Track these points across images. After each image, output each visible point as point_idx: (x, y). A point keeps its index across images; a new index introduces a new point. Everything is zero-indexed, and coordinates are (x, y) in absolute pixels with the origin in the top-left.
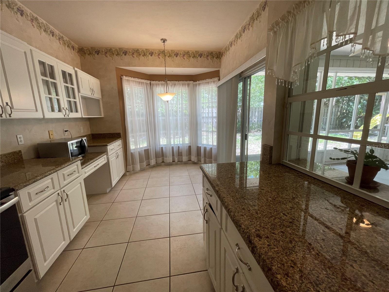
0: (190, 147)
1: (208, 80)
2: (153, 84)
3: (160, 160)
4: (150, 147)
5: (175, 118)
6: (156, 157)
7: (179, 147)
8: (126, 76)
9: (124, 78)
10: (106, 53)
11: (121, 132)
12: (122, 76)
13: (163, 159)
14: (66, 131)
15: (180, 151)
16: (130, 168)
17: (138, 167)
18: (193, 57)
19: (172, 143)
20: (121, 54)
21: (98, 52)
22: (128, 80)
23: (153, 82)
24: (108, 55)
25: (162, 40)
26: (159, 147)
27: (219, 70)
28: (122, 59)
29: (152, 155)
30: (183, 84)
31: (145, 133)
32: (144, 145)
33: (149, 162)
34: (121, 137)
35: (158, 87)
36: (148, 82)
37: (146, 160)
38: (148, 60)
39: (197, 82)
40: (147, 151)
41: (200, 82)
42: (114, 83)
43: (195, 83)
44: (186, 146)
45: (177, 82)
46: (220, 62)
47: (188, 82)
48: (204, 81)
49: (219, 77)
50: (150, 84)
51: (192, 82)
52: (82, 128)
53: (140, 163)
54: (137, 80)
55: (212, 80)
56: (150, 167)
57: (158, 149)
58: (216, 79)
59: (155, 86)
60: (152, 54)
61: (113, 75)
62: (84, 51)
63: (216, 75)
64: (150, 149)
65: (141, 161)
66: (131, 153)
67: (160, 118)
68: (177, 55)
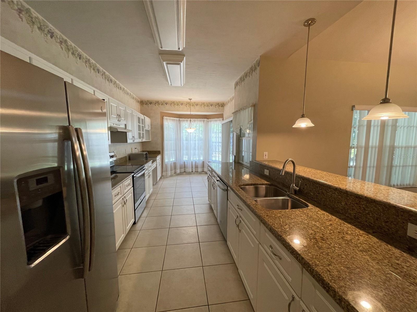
0: (203, 162)
1: (216, 119)
2: (181, 120)
3: (183, 170)
4: (177, 161)
5: (194, 142)
6: (180, 168)
7: (196, 162)
8: (166, 116)
9: (165, 117)
10: (155, 104)
11: (161, 150)
12: (164, 116)
13: (185, 170)
14: (136, 148)
15: (197, 165)
16: (164, 174)
17: (169, 173)
18: (207, 106)
19: (192, 159)
20: (164, 104)
21: (151, 103)
22: (167, 119)
23: (181, 119)
24: (156, 105)
25: (189, 99)
26: (182, 161)
27: (223, 114)
28: (164, 107)
29: (178, 167)
30: (200, 121)
31: (174, 152)
32: (173, 160)
33: (175, 171)
34: (161, 153)
35: (184, 122)
36: (178, 119)
37: (174, 169)
38: (180, 108)
39: (210, 120)
40: (175, 164)
41: (211, 120)
42: (159, 121)
43: (208, 120)
44: (201, 161)
45: (196, 119)
46: (224, 109)
47: (204, 119)
48: (214, 119)
49: (223, 118)
50: (179, 120)
51: (206, 119)
52: (139, 147)
53: (171, 171)
54: (171, 118)
55: (218, 119)
56: (176, 174)
57: (182, 163)
58: (221, 119)
59: (182, 121)
60: (182, 104)
61: (159, 116)
62: (143, 103)
63: (221, 116)
64: (177, 162)
65: (171, 170)
66: (166, 164)
67: (184, 142)
68: (197, 105)
